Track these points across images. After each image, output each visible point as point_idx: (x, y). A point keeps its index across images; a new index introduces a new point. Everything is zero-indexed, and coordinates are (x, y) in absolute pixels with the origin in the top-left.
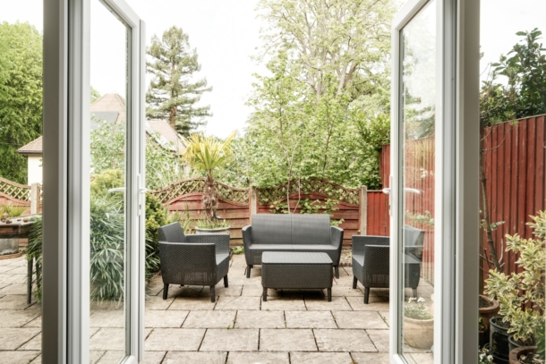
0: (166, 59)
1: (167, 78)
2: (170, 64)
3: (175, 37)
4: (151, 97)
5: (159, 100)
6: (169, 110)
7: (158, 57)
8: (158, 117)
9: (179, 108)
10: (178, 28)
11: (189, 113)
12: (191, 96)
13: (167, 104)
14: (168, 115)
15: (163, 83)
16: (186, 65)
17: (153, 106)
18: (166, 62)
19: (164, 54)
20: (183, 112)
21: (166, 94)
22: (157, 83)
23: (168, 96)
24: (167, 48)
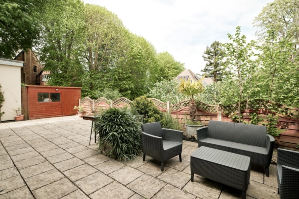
0: (212, 54)
1: (212, 62)
2: (214, 56)
3: (216, 45)
4: (206, 69)
5: (209, 70)
6: (213, 74)
7: (209, 54)
8: (209, 77)
9: (218, 72)
10: (217, 41)
11: (221, 74)
12: (222, 67)
13: (212, 72)
14: (213, 75)
15: (211, 64)
16: (220, 55)
17: (207, 73)
18: (213, 56)
19: (211, 53)
20: (219, 74)
21: (212, 68)
22: (209, 64)
23: (213, 68)
24: (212, 50)
